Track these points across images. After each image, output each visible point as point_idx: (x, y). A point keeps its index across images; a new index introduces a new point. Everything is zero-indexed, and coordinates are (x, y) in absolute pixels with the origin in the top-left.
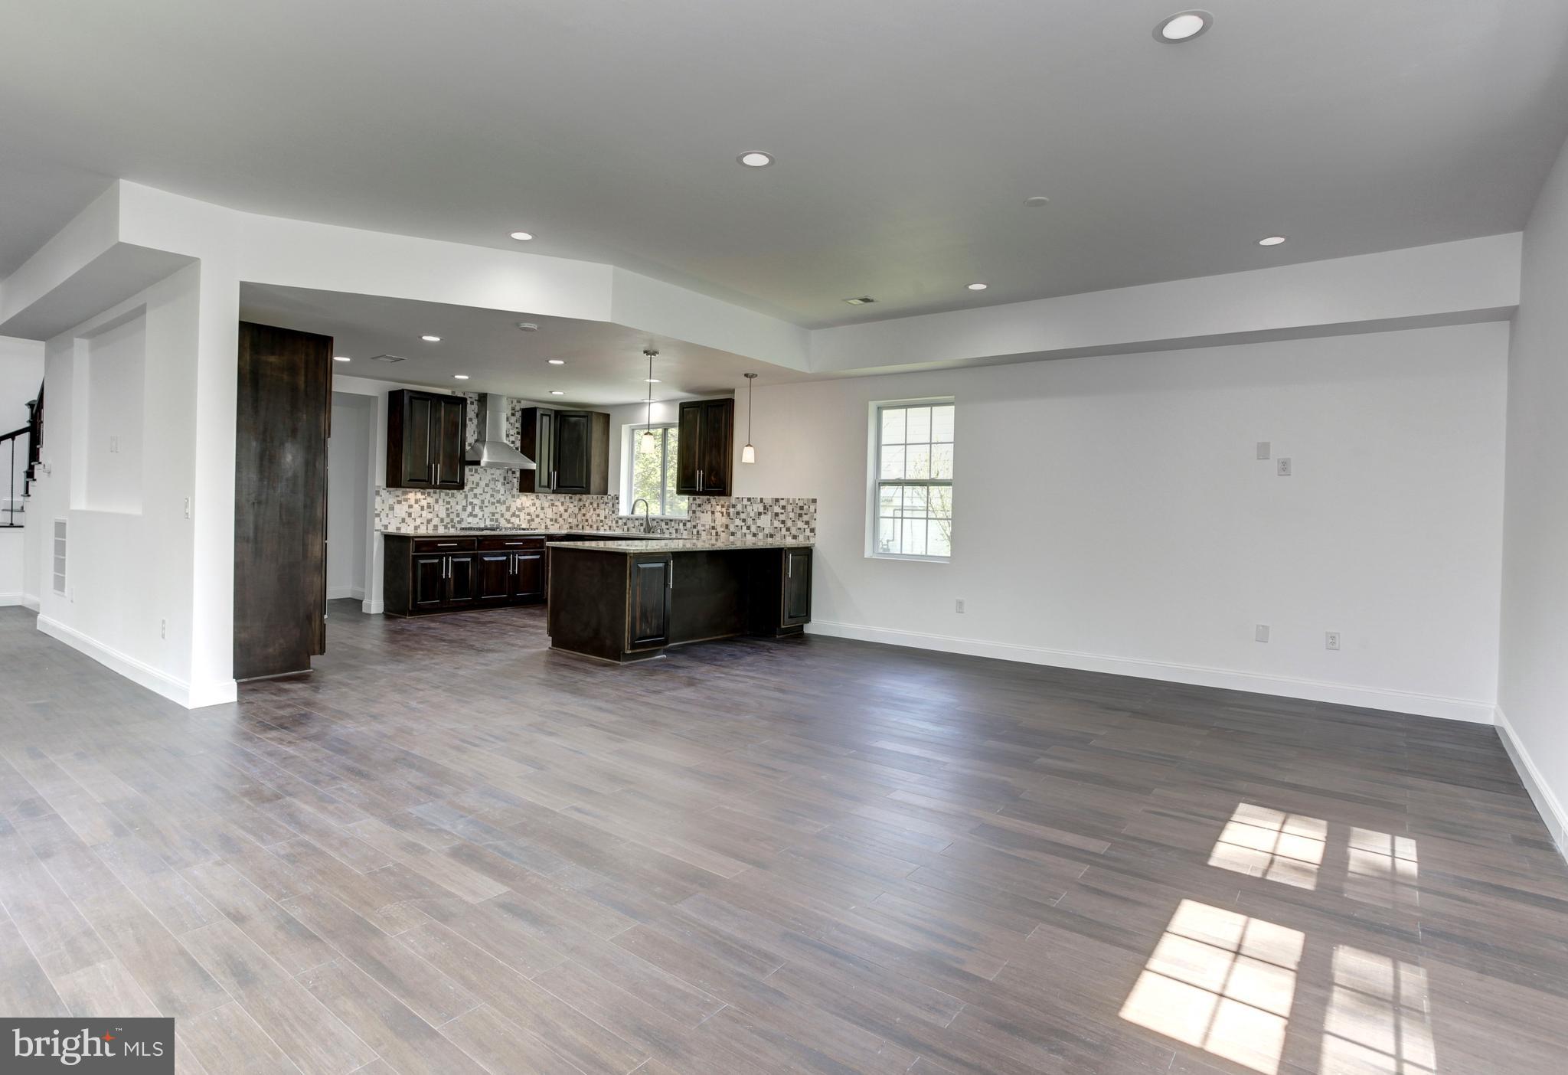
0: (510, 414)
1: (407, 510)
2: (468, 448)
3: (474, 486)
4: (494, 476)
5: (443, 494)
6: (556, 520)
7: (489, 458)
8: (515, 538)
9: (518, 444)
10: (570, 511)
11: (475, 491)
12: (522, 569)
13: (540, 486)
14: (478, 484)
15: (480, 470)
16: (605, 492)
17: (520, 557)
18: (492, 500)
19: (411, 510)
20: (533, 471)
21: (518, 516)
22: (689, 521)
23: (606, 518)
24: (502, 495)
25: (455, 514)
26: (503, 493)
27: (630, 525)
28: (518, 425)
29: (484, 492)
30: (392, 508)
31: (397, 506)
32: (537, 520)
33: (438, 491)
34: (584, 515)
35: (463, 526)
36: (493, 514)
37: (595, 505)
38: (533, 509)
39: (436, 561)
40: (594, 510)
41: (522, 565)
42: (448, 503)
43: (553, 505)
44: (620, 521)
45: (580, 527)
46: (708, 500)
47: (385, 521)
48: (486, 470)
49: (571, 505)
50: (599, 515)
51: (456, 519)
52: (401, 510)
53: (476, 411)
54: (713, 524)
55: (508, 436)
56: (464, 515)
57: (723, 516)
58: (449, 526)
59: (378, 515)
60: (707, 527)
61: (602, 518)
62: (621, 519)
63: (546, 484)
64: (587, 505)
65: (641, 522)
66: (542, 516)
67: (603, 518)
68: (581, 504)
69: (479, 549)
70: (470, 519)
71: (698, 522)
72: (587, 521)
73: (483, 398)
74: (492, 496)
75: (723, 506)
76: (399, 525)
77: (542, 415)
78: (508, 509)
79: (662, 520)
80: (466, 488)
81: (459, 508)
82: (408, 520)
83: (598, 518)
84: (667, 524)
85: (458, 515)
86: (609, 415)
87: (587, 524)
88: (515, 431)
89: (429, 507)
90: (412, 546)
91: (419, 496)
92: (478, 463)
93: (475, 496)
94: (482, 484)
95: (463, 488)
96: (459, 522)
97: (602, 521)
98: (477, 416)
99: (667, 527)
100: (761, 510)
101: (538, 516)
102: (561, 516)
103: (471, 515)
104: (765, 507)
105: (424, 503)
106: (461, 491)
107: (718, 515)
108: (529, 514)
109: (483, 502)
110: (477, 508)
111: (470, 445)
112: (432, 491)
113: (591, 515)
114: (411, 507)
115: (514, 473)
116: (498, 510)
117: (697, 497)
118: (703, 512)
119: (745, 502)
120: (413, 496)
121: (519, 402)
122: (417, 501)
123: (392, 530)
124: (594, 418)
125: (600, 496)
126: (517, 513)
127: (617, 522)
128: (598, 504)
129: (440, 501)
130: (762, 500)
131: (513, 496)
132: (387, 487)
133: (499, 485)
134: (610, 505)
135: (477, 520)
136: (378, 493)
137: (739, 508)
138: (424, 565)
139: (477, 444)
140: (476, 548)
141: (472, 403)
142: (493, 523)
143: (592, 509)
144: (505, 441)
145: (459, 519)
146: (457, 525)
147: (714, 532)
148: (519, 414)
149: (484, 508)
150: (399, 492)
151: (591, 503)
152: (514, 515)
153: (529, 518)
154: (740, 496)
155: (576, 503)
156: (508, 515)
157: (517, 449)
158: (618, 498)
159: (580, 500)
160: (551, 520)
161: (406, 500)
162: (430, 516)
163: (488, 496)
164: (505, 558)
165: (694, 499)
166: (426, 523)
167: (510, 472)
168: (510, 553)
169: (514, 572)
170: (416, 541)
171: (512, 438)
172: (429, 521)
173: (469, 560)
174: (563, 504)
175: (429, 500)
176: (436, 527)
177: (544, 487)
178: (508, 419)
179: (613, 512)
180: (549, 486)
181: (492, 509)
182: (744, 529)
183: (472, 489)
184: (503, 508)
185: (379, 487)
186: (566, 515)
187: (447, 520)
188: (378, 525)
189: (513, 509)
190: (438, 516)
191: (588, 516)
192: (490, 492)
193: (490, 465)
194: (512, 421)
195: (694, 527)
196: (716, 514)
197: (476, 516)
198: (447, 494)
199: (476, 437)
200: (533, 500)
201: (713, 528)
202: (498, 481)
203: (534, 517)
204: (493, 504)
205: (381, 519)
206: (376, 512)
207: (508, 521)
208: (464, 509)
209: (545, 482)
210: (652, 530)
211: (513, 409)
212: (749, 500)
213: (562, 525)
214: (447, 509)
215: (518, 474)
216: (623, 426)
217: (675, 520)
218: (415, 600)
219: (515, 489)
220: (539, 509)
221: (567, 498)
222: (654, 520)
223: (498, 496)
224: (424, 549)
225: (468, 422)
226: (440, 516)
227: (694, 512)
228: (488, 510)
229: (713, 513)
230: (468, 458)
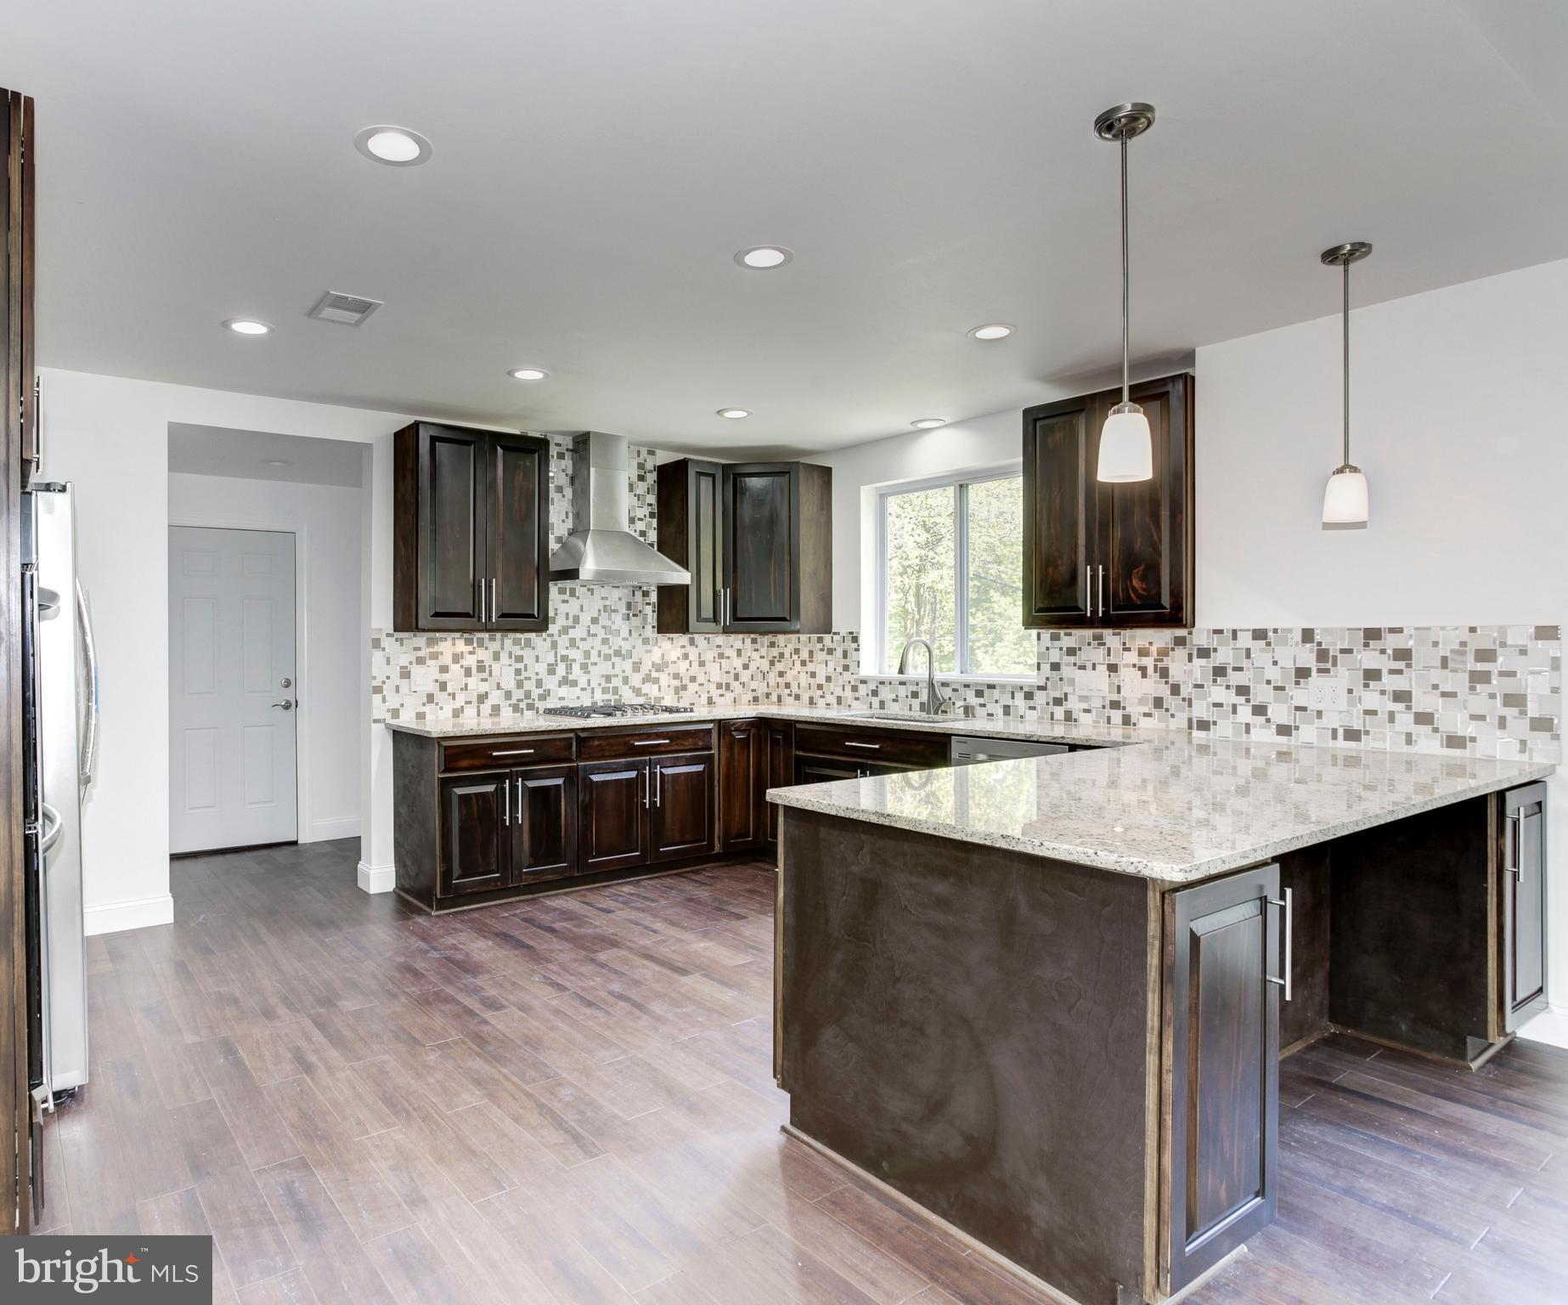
0: (634, 479)
1: (438, 676)
2: (553, 545)
3: (570, 622)
4: (608, 603)
5: (508, 642)
6: (728, 686)
7: (597, 562)
8: (655, 730)
9: (653, 536)
10: (753, 666)
11: (572, 633)
12: (669, 794)
13: (699, 619)
14: (576, 619)
15: (580, 591)
16: (826, 627)
17: (665, 771)
18: (606, 650)
19: (445, 677)
20: (684, 589)
21: (656, 681)
22: (1040, 688)
23: (829, 679)
24: (624, 639)
25: (533, 681)
26: (626, 634)
27: (886, 694)
28: (652, 499)
29: (589, 634)
30: (405, 674)
31: (416, 670)
32: (692, 687)
33: (498, 635)
34: (781, 674)
35: (550, 706)
36: (608, 678)
37: (805, 655)
38: (683, 666)
39: (491, 788)
40: (803, 663)
41: (668, 786)
42: (519, 659)
43: (721, 656)
44: (862, 687)
45: (774, 698)
46: (1098, 638)
47: (393, 702)
48: (592, 591)
49: (755, 655)
50: (813, 675)
51: (536, 692)
52: (425, 678)
53: (570, 471)
54: (1115, 697)
55: (632, 521)
56: (551, 683)
57: (1144, 675)
58: (523, 705)
59: (378, 690)
60: (1096, 703)
61: (821, 679)
62: (864, 682)
63: (711, 616)
64: (787, 655)
65: (914, 688)
66: (701, 678)
67: (822, 681)
68: (775, 652)
69: (580, 757)
70: (564, 691)
71: (1067, 689)
72: (788, 686)
73: (581, 444)
74: (605, 641)
75: (1143, 653)
76: (422, 709)
77: (699, 474)
78: (636, 667)
79: (967, 686)
80: (553, 628)
81: (542, 668)
82: (440, 697)
83: (812, 681)
84: (979, 694)
85: (539, 684)
86: (828, 471)
87: (788, 691)
88: (646, 511)
89: (481, 669)
90: (436, 757)
91: (461, 646)
92: (572, 574)
93: (573, 642)
94: (585, 619)
95: (546, 629)
96: (543, 697)
97: (820, 687)
98: (572, 481)
99: (981, 701)
100: (1308, 658)
101: (693, 679)
102: (736, 677)
103: (565, 681)
104: (1322, 655)
105: (470, 661)
106: (544, 634)
107: (1128, 676)
108: (676, 676)
109: (587, 654)
110: (576, 667)
111: (559, 540)
112: (486, 635)
113: (797, 676)
114: (444, 669)
115: (646, 594)
116: (618, 670)
117: (1062, 632)
118: (1083, 667)
119: (1245, 640)
120: (450, 645)
121: (651, 453)
122: (456, 658)
123: (407, 721)
124: (802, 476)
125: (814, 637)
126: (654, 674)
127: (855, 689)
128: (811, 652)
129: (504, 656)
130: (1308, 635)
131: (646, 641)
132: (396, 630)
133: (618, 621)
134: (839, 653)
135: (576, 691)
136: (376, 644)
137: (1224, 656)
138: (463, 798)
139: (573, 539)
140: (574, 757)
141: (561, 456)
142: (607, 697)
143: (798, 663)
144: (627, 530)
145: (541, 691)
146: (538, 704)
147: (1117, 716)
148: (652, 478)
149: (591, 668)
150: (421, 640)
151: (797, 651)
152: (648, 679)
153: (677, 683)
154: (1227, 626)
155: (763, 651)
156: (636, 680)
157: (652, 545)
158: (855, 639)
159: (772, 645)
160: (719, 686)
161: (435, 656)
162: (484, 688)
163: (597, 642)
164: (633, 774)
165: (1055, 638)
166: (475, 704)
167: (639, 594)
168: (644, 763)
169: (653, 803)
170: (446, 748)
171: (640, 526)
172: (482, 698)
173: (560, 781)
174: (739, 653)
175: (482, 654)
176: (496, 710)
177: (707, 620)
178: (631, 487)
179: (846, 668)
180: (715, 619)
181: (604, 668)
182: (1245, 713)
183: (565, 630)
184: (627, 665)
185: (380, 630)
186: (745, 676)
187: (518, 694)
188: (379, 709)
189: (646, 667)
190: (499, 687)
191: (789, 677)
192: (601, 634)
193: (603, 578)
194: (638, 491)
195: (1058, 702)
196: (1123, 671)
197: (574, 683)
198: (517, 642)
199: (569, 524)
200: (684, 647)
201: (1115, 705)
202: (616, 611)
203: (686, 681)
204: (608, 658)
205: (384, 697)
206: (375, 683)
207: (637, 692)
208: (551, 670)
209: (707, 612)
210: (943, 708)
211: (641, 466)
212: (1259, 634)
213: (740, 695)
214: (518, 672)
215: (654, 597)
216: (863, 488)
217: (1003, 686)
218: (447, 875)
219: (649, 628)
220: (695, 664)
221: (748, 641)
222: (944, 684)
223: (616, 642)
224: (465, 763)
225: (553, 494)
226: (502, 685)
227: (1055, 667)
228: (597, 672)
229: (1113, 668)
230: (554, 566)
